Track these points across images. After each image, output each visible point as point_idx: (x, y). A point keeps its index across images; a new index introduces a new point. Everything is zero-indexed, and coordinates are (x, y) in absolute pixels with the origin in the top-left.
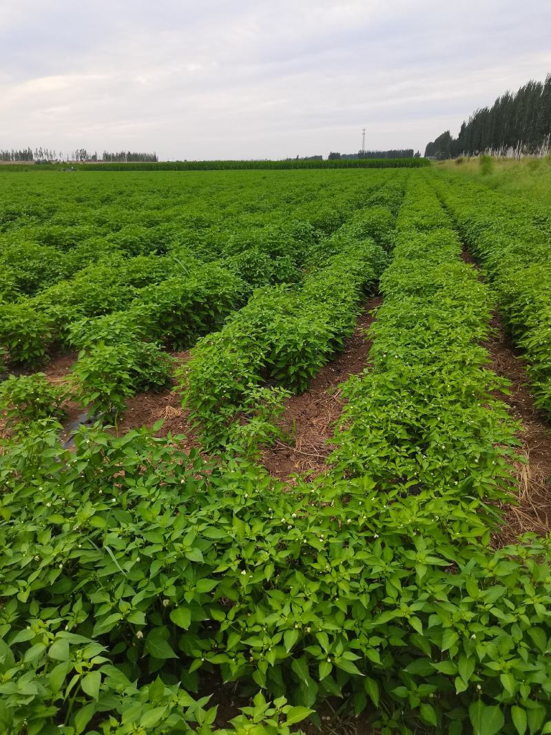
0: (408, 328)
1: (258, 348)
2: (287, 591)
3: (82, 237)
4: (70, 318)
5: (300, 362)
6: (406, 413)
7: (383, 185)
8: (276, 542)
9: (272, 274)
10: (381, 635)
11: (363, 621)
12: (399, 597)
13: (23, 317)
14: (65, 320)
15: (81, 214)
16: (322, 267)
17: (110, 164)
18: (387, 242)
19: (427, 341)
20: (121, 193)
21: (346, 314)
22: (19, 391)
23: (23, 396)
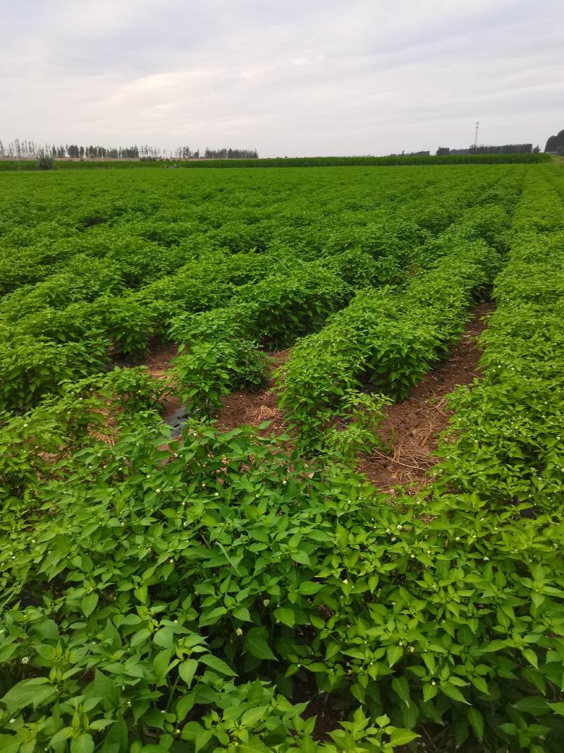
0: (525, 338)
1: (358, 352)
2: (389, 607)
3: (184, 234)
4: (171, 314)
5: (402, 368)
6: (521, 430)
7: (497, 182)
8: (380, 554)
9: (373, 275)
10: (488, 664)
11: (469, 647)
12: (511, 626)
13: (128, 310)
14: (166, 315)
15: (183, 210)
16: (428, 269)
17: (211, 161)
18: (502, 244)
19: (547, 353)
20: (221, 190)
21: (453, 320)
22: (123, 382)
23: (126, 387)
